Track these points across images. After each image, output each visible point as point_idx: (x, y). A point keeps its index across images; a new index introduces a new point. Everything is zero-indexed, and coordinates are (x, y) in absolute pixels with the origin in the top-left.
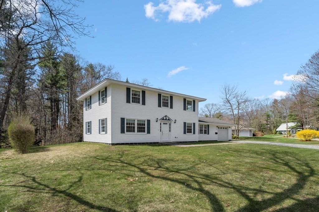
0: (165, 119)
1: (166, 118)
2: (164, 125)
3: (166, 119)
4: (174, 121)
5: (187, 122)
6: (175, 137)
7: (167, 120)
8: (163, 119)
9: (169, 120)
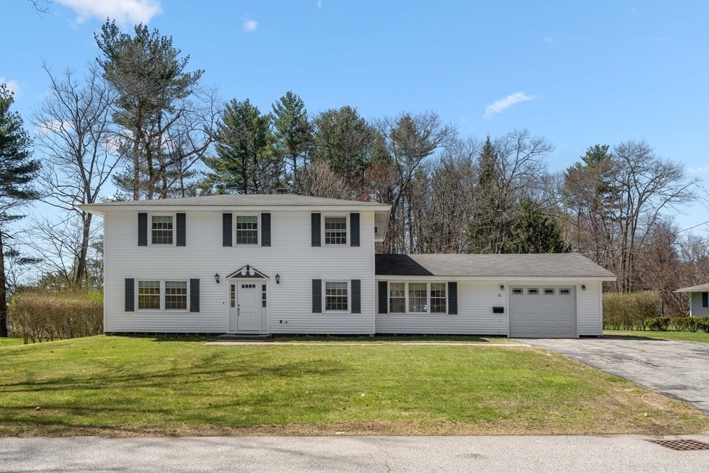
0: (244, 273)
1: (248, 273)
2: (245, 289)
3: (248, 275)
4: (273, 279)
5: (326, 277)
6: (281, 322)
7: (250, 277)
8: (239, 275)
9: (257, 275)
